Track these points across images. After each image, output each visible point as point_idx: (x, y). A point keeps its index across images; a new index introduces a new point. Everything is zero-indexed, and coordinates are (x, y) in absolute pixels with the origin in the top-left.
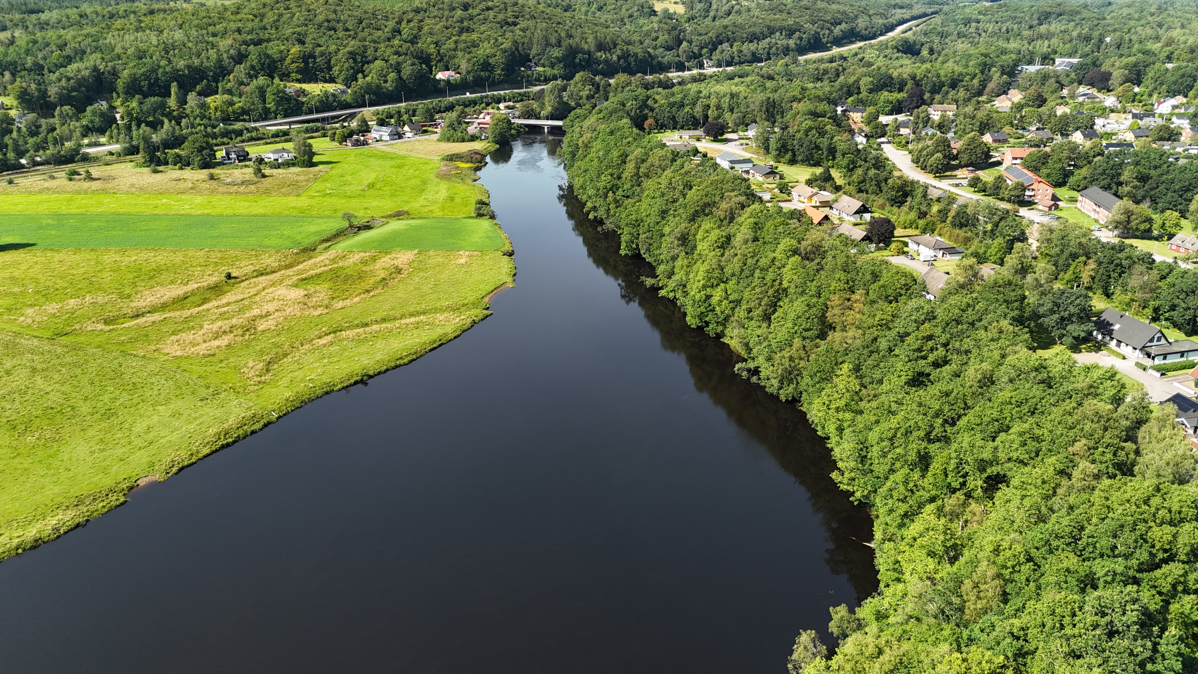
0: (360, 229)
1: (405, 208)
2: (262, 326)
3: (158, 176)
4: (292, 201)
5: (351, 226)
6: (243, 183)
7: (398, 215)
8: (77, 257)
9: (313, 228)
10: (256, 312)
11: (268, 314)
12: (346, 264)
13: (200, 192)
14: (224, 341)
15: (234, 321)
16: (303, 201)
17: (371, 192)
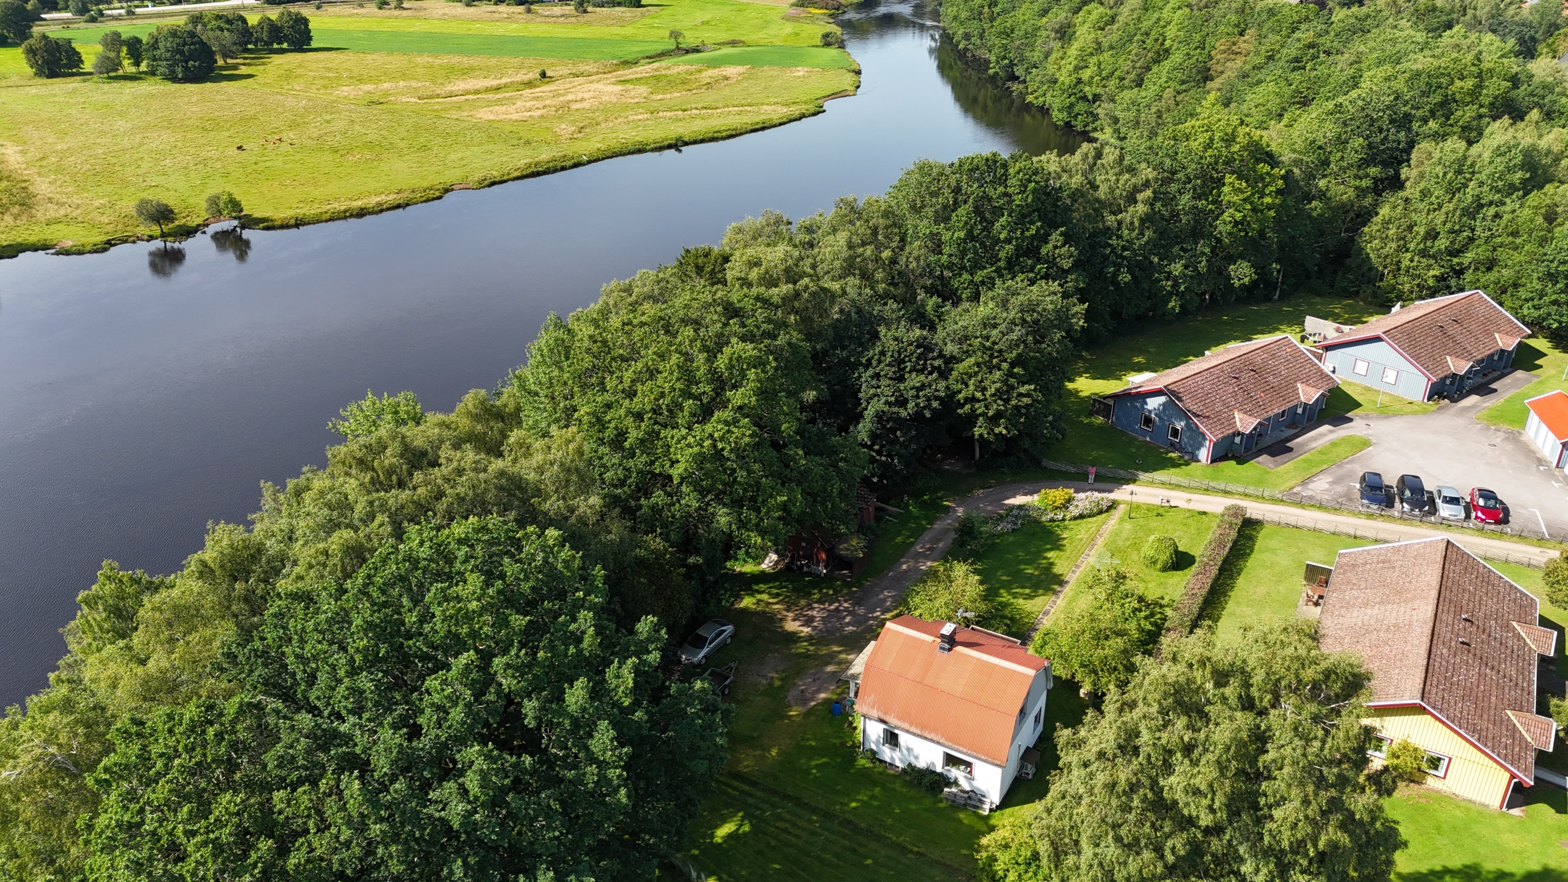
0: (687, 52)
1: (742, 39)
2: (575, 106)
3: (472, 9)
4: (615, 30)
5: (678, 48)
6: (562, 16)
7: (733, 43)
8: (390, 58)
9: (636, 49)
10: (570, 97)
11: (582, 100)
12: (669, 72)
13: (516, 22)
14: (539, 113)
15: (548, 102)
16: (628, 31)
17: (705, 27)
